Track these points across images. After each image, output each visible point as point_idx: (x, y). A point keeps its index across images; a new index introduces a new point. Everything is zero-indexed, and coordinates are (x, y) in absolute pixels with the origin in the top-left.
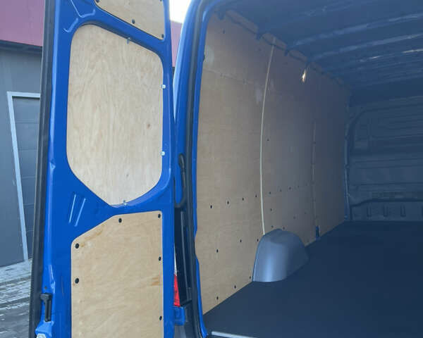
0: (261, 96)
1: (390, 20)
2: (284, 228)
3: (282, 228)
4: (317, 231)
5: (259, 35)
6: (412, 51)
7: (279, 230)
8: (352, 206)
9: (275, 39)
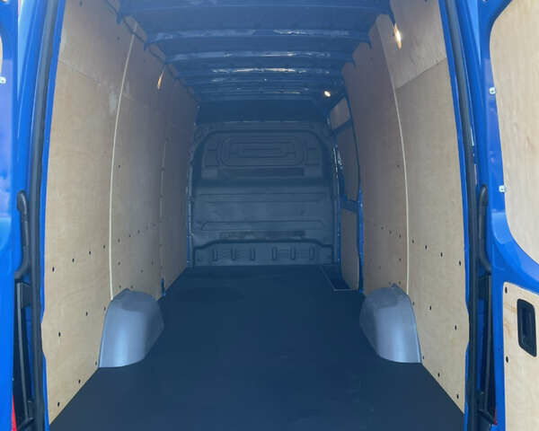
0: (115, 103)
1: (276, 31)
2: (132, 287)
3: (129, 288)
4: (163, 284)
5: (121, 16)
6: (284, 70)
7: (126, 289)
8: (196, 248)
9: (136, 25)
